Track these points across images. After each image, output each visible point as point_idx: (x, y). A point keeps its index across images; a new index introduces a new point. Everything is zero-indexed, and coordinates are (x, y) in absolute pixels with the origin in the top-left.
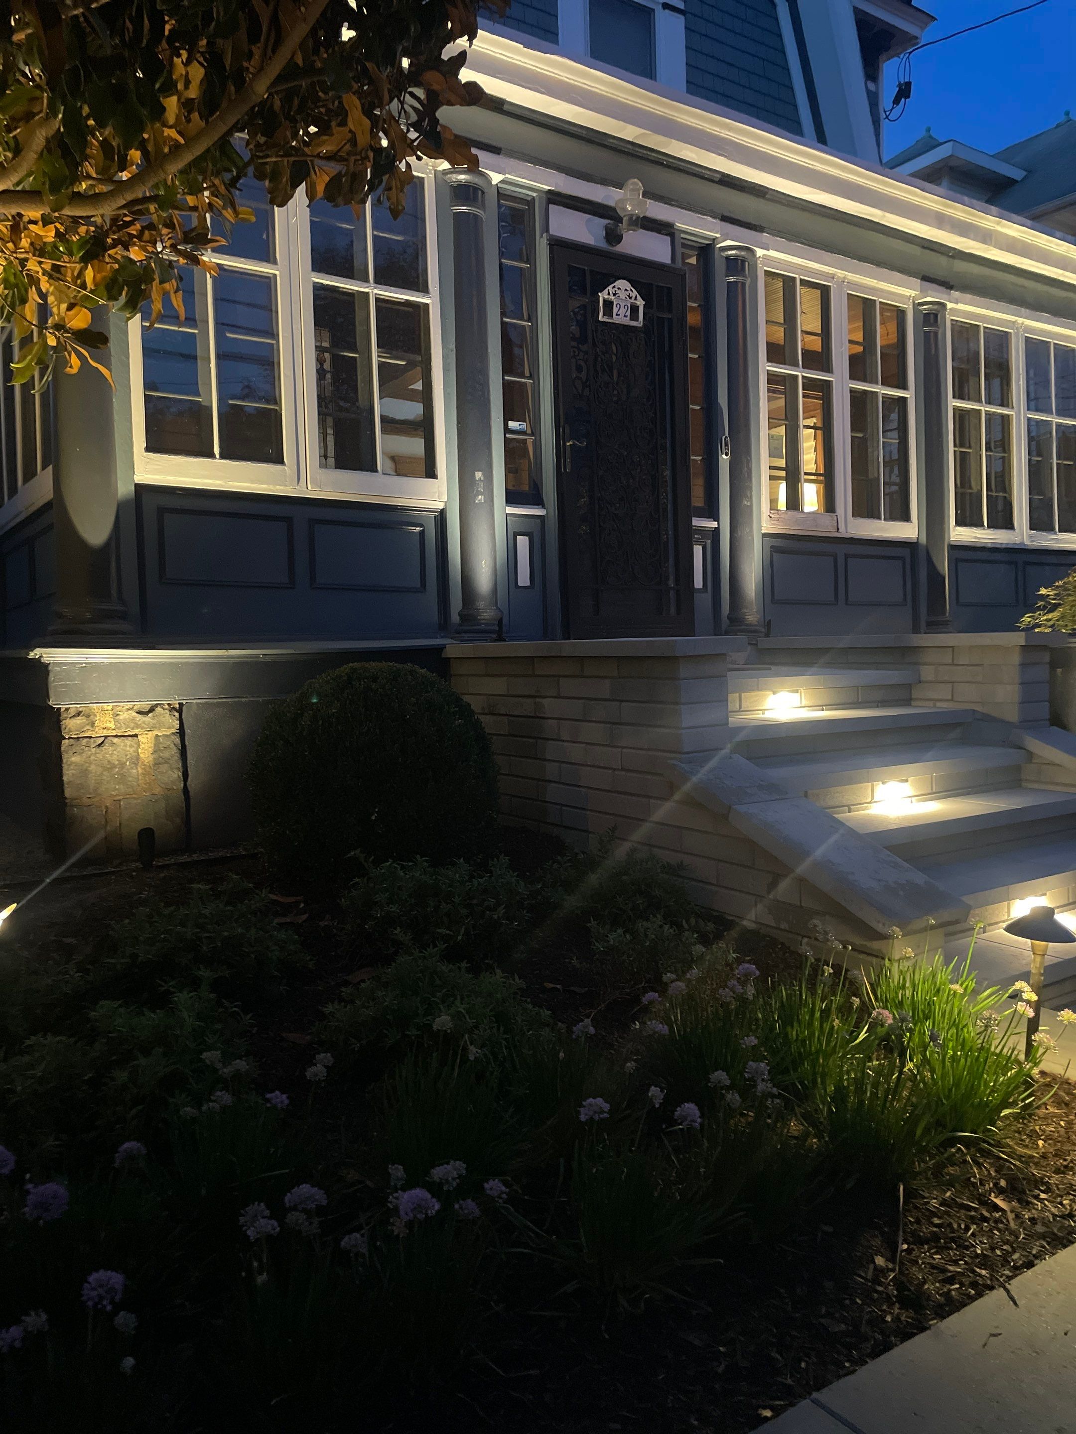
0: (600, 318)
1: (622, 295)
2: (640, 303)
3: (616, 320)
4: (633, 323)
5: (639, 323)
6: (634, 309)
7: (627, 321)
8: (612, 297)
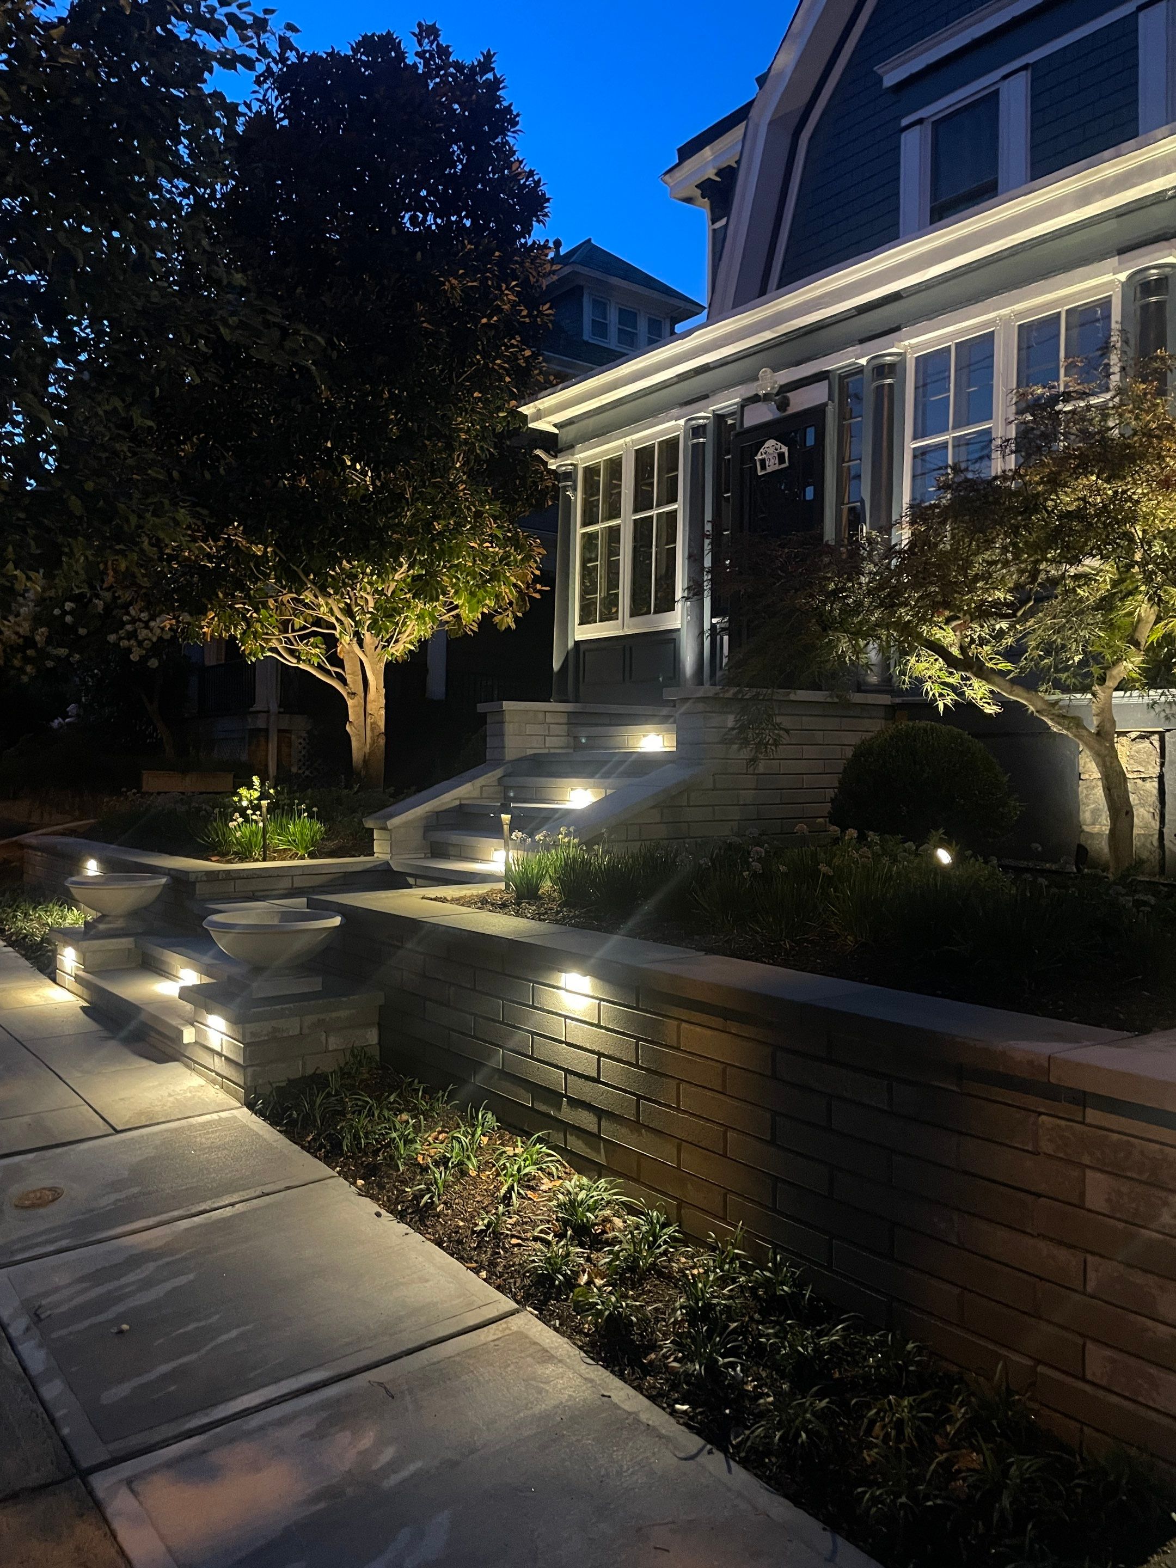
0: (760, 474)
1: (771, 451)
2: (785, 449)
3: (769, 470)
4: (783, 466)
5: (786, 464)
6: (781, 456)
7: (777, 467)
8: (764, 456)
